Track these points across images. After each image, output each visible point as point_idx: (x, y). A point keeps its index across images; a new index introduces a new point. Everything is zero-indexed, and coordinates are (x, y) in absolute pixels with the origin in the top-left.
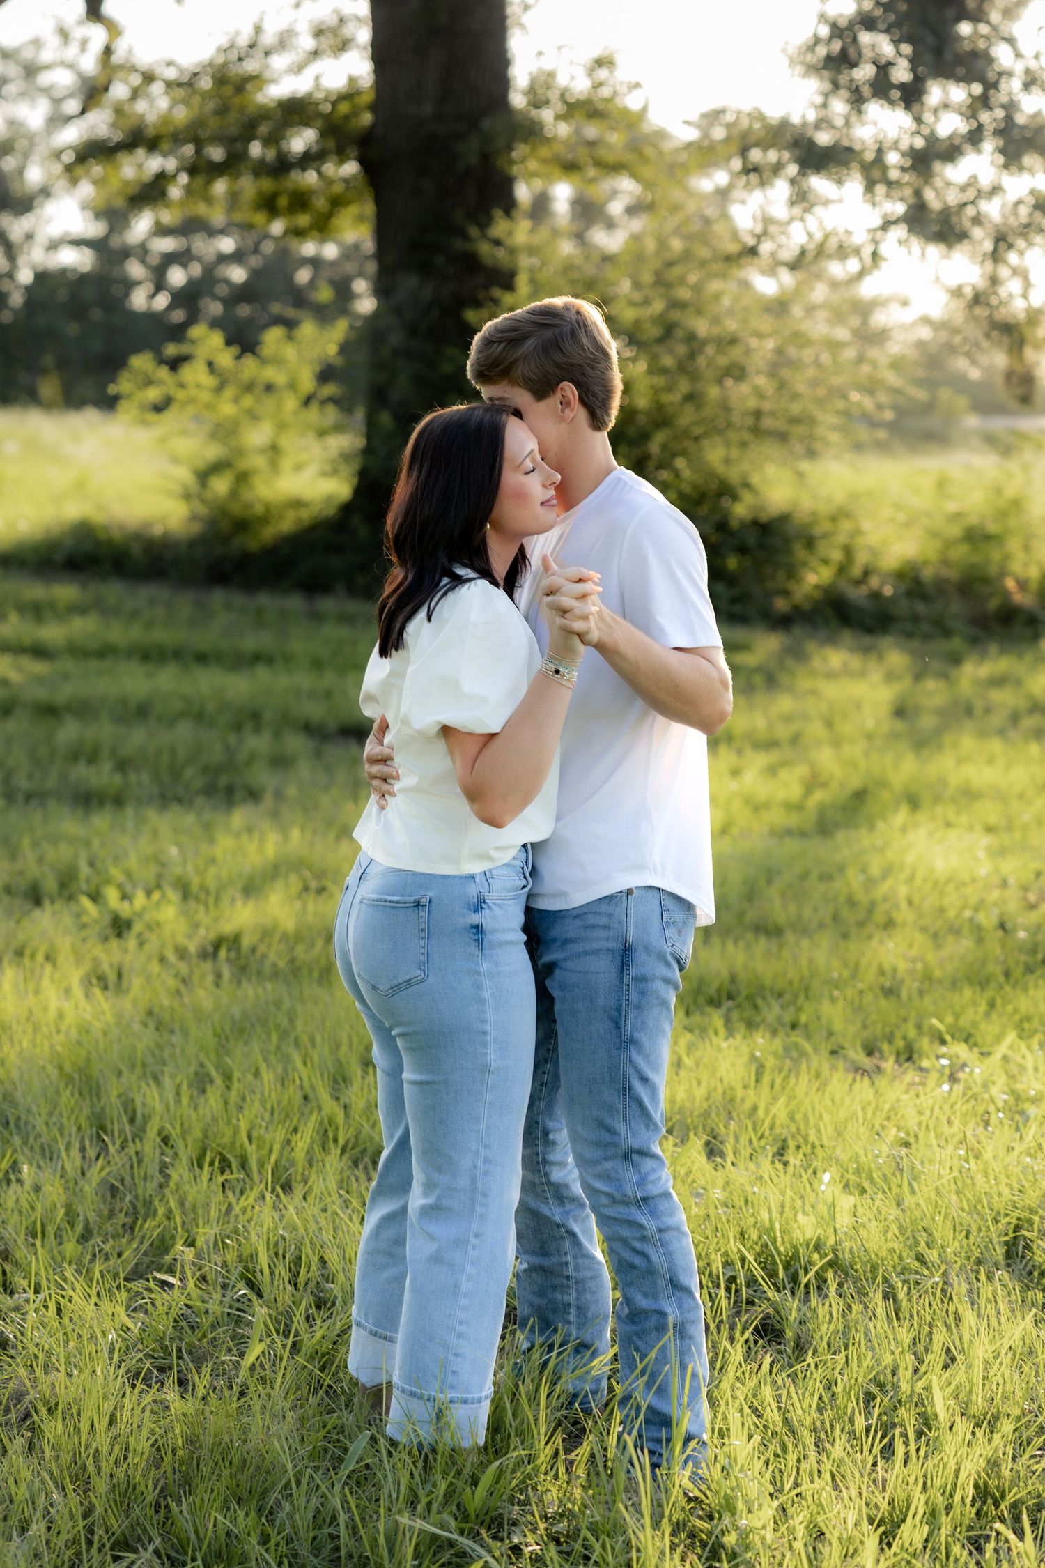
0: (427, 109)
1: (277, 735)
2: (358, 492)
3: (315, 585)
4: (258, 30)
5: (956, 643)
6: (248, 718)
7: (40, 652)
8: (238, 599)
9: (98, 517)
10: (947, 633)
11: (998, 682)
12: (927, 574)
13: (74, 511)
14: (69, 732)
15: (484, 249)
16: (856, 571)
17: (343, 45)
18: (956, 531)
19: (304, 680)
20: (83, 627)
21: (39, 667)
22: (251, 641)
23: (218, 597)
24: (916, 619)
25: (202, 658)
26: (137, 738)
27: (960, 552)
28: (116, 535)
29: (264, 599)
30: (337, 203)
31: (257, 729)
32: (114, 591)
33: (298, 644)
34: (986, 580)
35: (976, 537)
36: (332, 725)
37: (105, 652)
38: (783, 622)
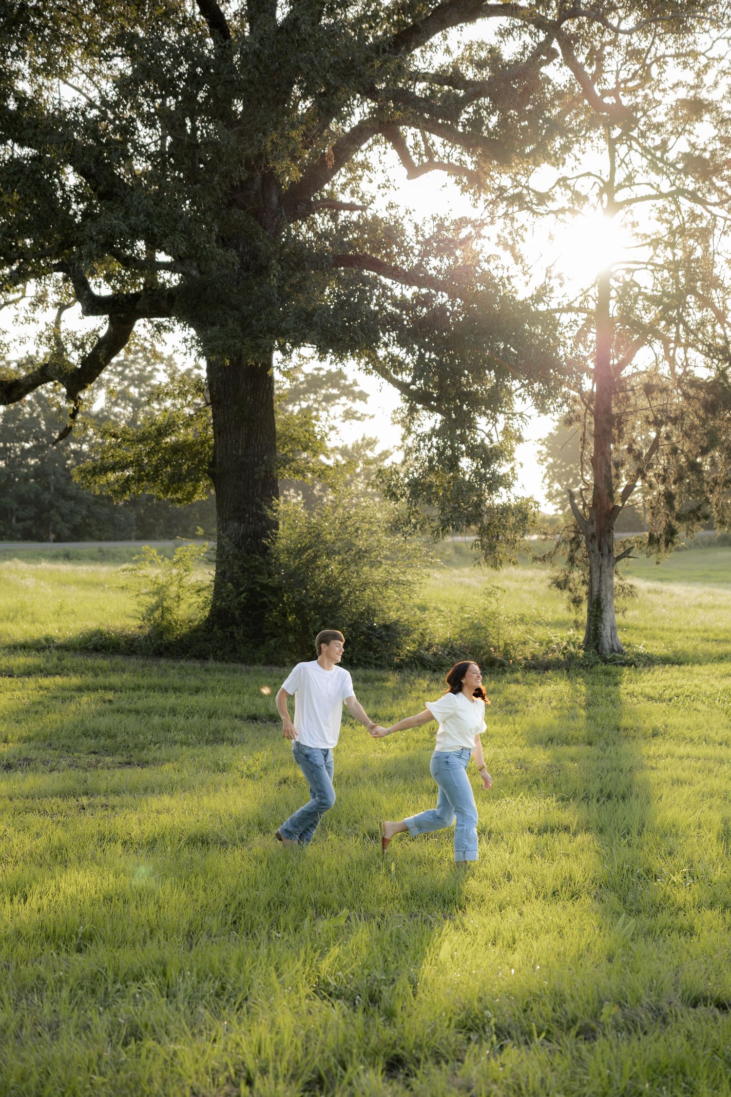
0: (240, 452)
1: (228, 719)
2: (211, 614)
3: (202, 656)
6: (214, 713)
7: (113, 689)
8: (171, 662)
9: (104, 628)
12: (455, 644)
13: (92, 625)
16: (426, 644)
18: (466, 626)
19: (225, 698)
22: (190, 681)
23: (163, 662)
25: (178, 690)
27: (470, 635)
29: (182, 663)
31: (219, 717)
32: (118, 660)
33: (209, 680)
34: (482, 648)
35: (476, 628)
36: (245, 715)
38: (399, 668)
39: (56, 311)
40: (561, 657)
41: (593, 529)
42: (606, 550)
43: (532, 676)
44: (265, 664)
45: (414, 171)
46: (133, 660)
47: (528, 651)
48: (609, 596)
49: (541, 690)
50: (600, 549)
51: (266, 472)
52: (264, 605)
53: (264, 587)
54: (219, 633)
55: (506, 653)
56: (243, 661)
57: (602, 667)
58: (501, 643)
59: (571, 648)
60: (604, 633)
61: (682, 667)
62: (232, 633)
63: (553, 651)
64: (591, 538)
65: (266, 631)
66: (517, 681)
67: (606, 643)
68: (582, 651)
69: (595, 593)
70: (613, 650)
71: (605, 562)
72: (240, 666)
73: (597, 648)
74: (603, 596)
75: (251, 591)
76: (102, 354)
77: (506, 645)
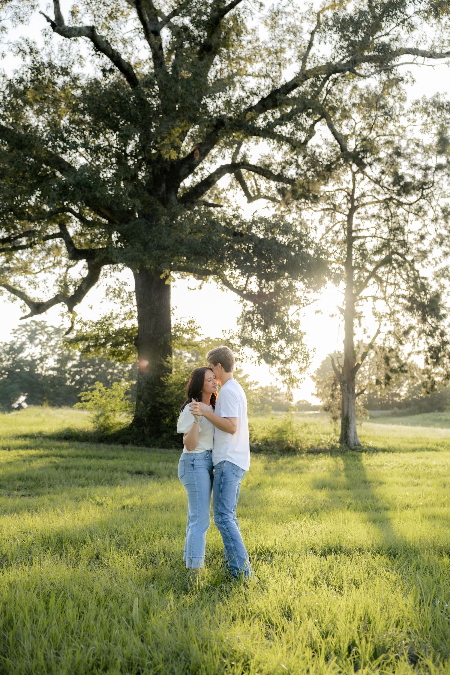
0: (151, 332)
1: (122, 472)
2: (134, 421)
3: (124, 443)
4: (112, 313)
5: (277, 455)
6: (114, 469)
7: (62, 456)
8: (106, 446)
9: (72, 427)
10: (275, 453)
11: (289, 462)
12: (269, 440)
13: (66, 426)
14: (73, 472)
15: (165, 363)
17: (132, 318)
18: (275, 430)
19: (127, 462)
20: (72, 451)
21: (63, 459)
22: (112, 454)
23: (102, 445)
24: (267, 450)
25: (101, 458)
26: (89, 473)
27: (276, 436)
28: (77, 431)
29: (112, 446)
30: (129, 354)
31: (117, 471)
32: (77, 444)
33: (123, 454)
34: (283, 441)
35: (281, 431)
36: (134, 471)
37: (77, 456)
39: (65, 269)
40: (327, 447)
41: (345, 378)
42: (351, 390)
43: (310, 456)
44: (160, 448)
45: (250, 199)
46: (84, 444)
47: (309, 444)
48: (353, 415)
49: (316, 463)
50: (348, 389)
51: (165, 343)
52: (161, 415)
53: (161, 404)
54: (136, 430)
55: (297, 445)
56: (148, 446)
57: (350, 453)
58: (294, 439)
59: (332, 442)
60: (350, 435)
61: (394, 454)
62: (143, 430)
63: (323, 444)
64: (343, 384)
65: (162, 430)
66: (302, 458)
67: (352, 440)
68: (339, 444)
69: (345, 413)
70: (355, 445)
71: (351, 396)
72: (144, 448)
73: (346, 443)
74: (350, 415)
75: (154, 408)
76: (84, 286)
77: (297, 440)
